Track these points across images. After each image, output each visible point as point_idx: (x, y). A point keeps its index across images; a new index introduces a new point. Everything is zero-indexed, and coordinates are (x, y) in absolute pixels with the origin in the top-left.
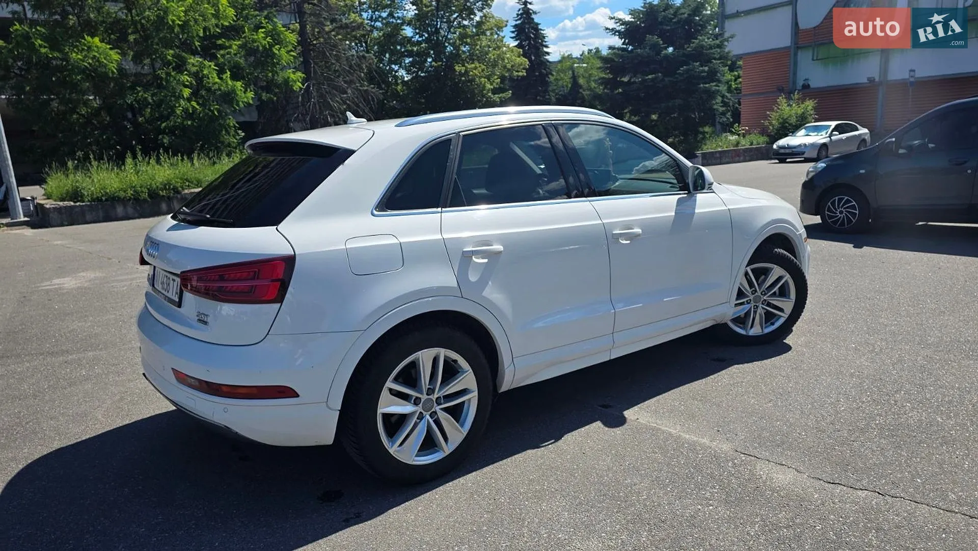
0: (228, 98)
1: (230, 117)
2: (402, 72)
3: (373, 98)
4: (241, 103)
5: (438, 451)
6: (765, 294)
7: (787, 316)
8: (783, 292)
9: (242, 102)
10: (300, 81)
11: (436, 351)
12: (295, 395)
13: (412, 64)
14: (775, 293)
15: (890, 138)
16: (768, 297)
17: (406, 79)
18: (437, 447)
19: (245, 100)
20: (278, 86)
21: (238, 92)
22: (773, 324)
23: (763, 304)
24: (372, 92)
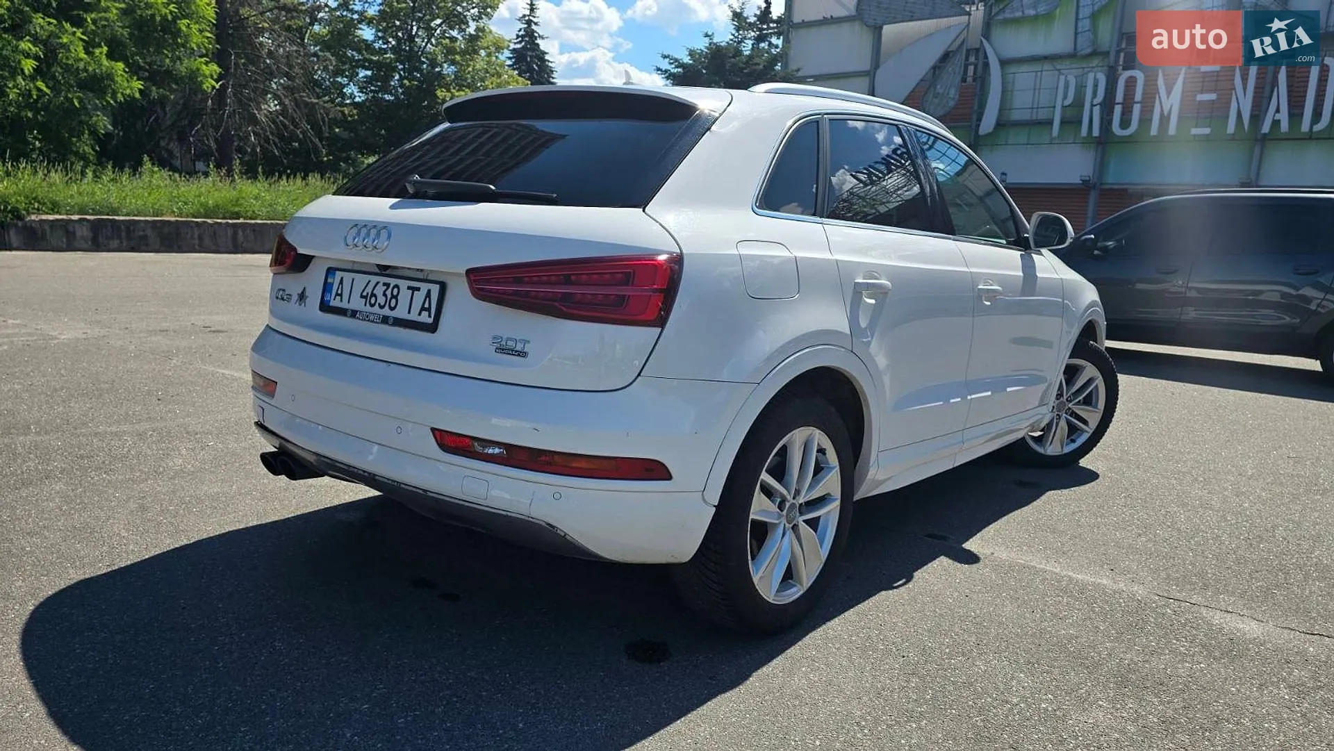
0: (97, 84)
1: (99, 113)
2: (351, 89)
3: (323, 119)
4: (119, 95)
5: (795, 586)
6: (1071, 401)
7: (1091, 432)
8: (1088, 401)
9: (122, 93)
10: (215, 77)
11: (810, 432)
12: (668, 476)
13: (369, 81)
14: (1079, 401)
15: (1086, 234)
16: (1073, 405)
17: (357, 99)
18: (792, 579)
19: (128, 91)
20: (178, 80)
21: (118, 79)
22: (1073, 441)
23: (1066, 414)
24: (324, 108)
